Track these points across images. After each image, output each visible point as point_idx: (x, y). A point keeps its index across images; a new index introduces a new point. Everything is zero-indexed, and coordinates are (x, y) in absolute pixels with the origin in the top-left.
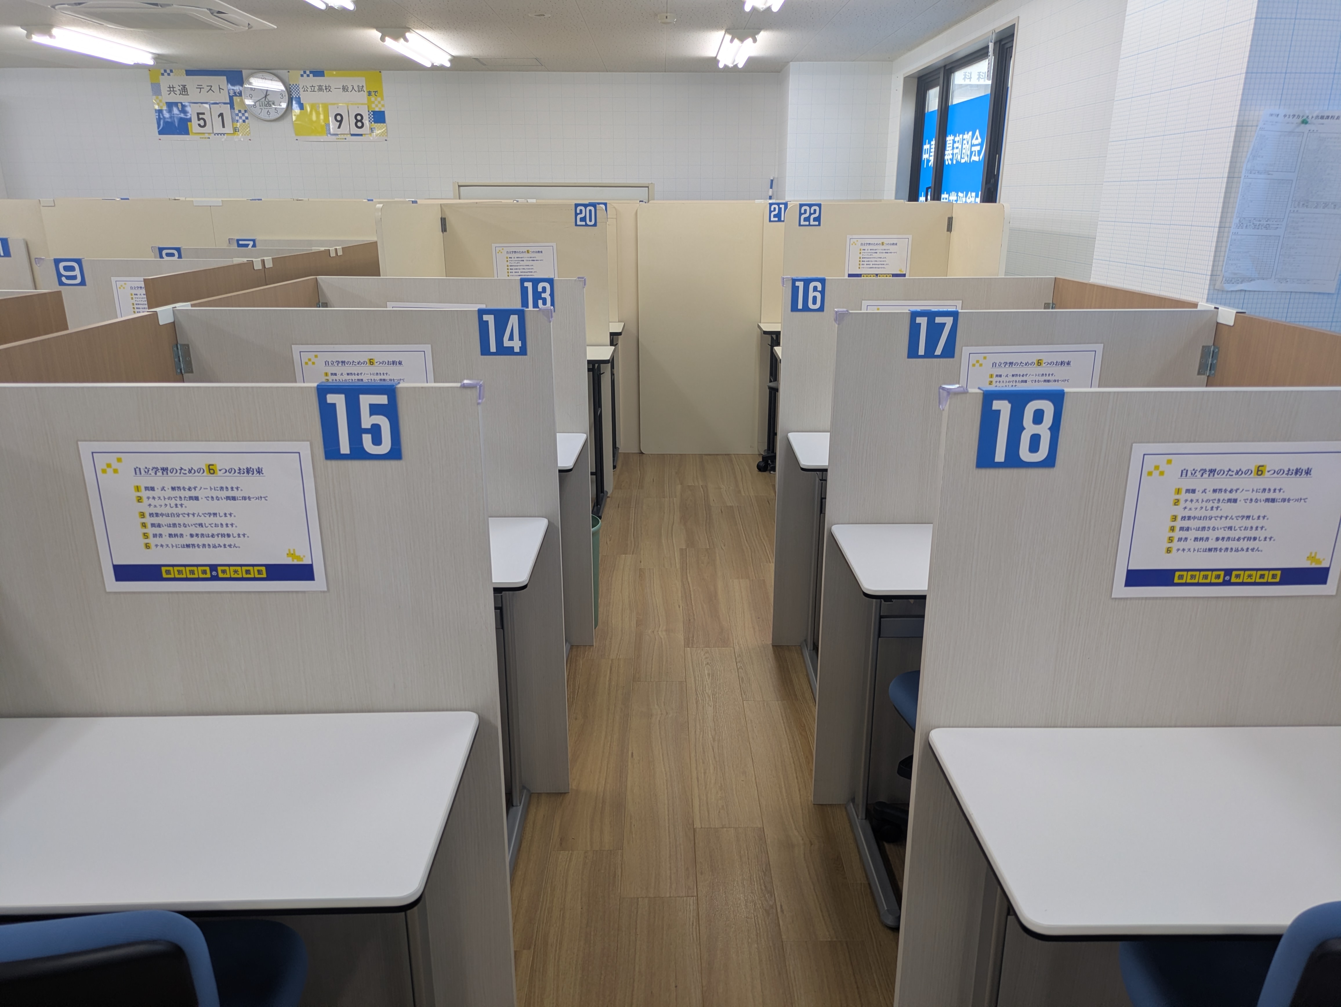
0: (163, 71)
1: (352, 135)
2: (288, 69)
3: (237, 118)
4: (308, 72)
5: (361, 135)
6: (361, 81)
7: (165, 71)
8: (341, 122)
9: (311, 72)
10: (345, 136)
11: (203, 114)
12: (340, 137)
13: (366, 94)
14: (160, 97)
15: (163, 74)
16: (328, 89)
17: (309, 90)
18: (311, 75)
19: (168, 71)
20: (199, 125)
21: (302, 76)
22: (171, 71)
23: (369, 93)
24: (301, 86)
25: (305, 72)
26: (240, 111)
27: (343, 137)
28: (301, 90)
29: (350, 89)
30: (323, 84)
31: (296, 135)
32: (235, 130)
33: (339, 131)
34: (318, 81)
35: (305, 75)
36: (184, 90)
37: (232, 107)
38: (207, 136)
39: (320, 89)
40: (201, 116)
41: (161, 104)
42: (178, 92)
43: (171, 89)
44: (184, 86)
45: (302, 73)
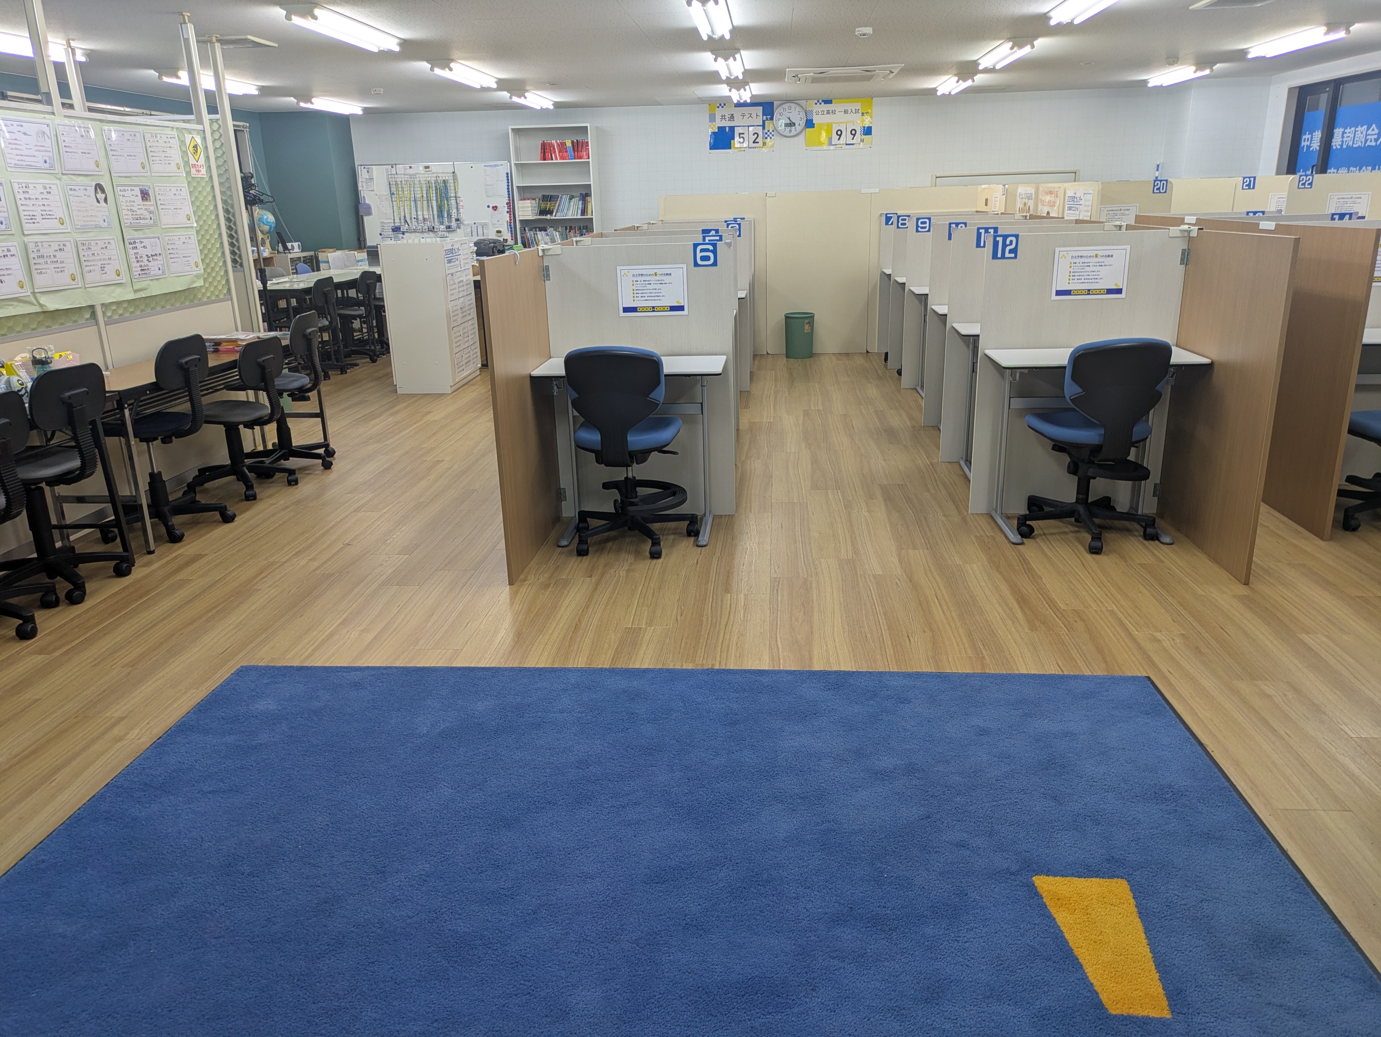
0: (718, 105)
1: (847, 144)
2: (807, 100)
3: (766, 136)
4: (820, 101)
5: (853, 144)
6: (858, 106)
7: (720, 105)
8: (840, 135)
9: (823, 101)
10: (842, 146)
11: (743, 134)
12: (838, 146)
13: (860, 114)
14: (714, 123)
15: (718, 107)
16: (834, 112)
17: (820, 113)
18: (823, 103)
19: (722, 105)
20: (740, 142)
21: (816, 104)
22: (725, 105)
23: (863, 114)
24: (814, 112)
25: (818, 101)
26: (769, 131)
27: (840, 146)
28: (814, 114)
29: (850, 111)
30: (831, 109)
31: (806, 146)
32: (764, 144)
33: (838, 142)
34: (828, 107)
35: (818, 103)
36: (732, 117)
37: (764, 128)
38: (743, 149)
39: (828, 112)
40: (741, 136)
41: (714, 128)
42: (728, 119)
43: (723, 117)
44: (732, 115)
45: (816, 101)
